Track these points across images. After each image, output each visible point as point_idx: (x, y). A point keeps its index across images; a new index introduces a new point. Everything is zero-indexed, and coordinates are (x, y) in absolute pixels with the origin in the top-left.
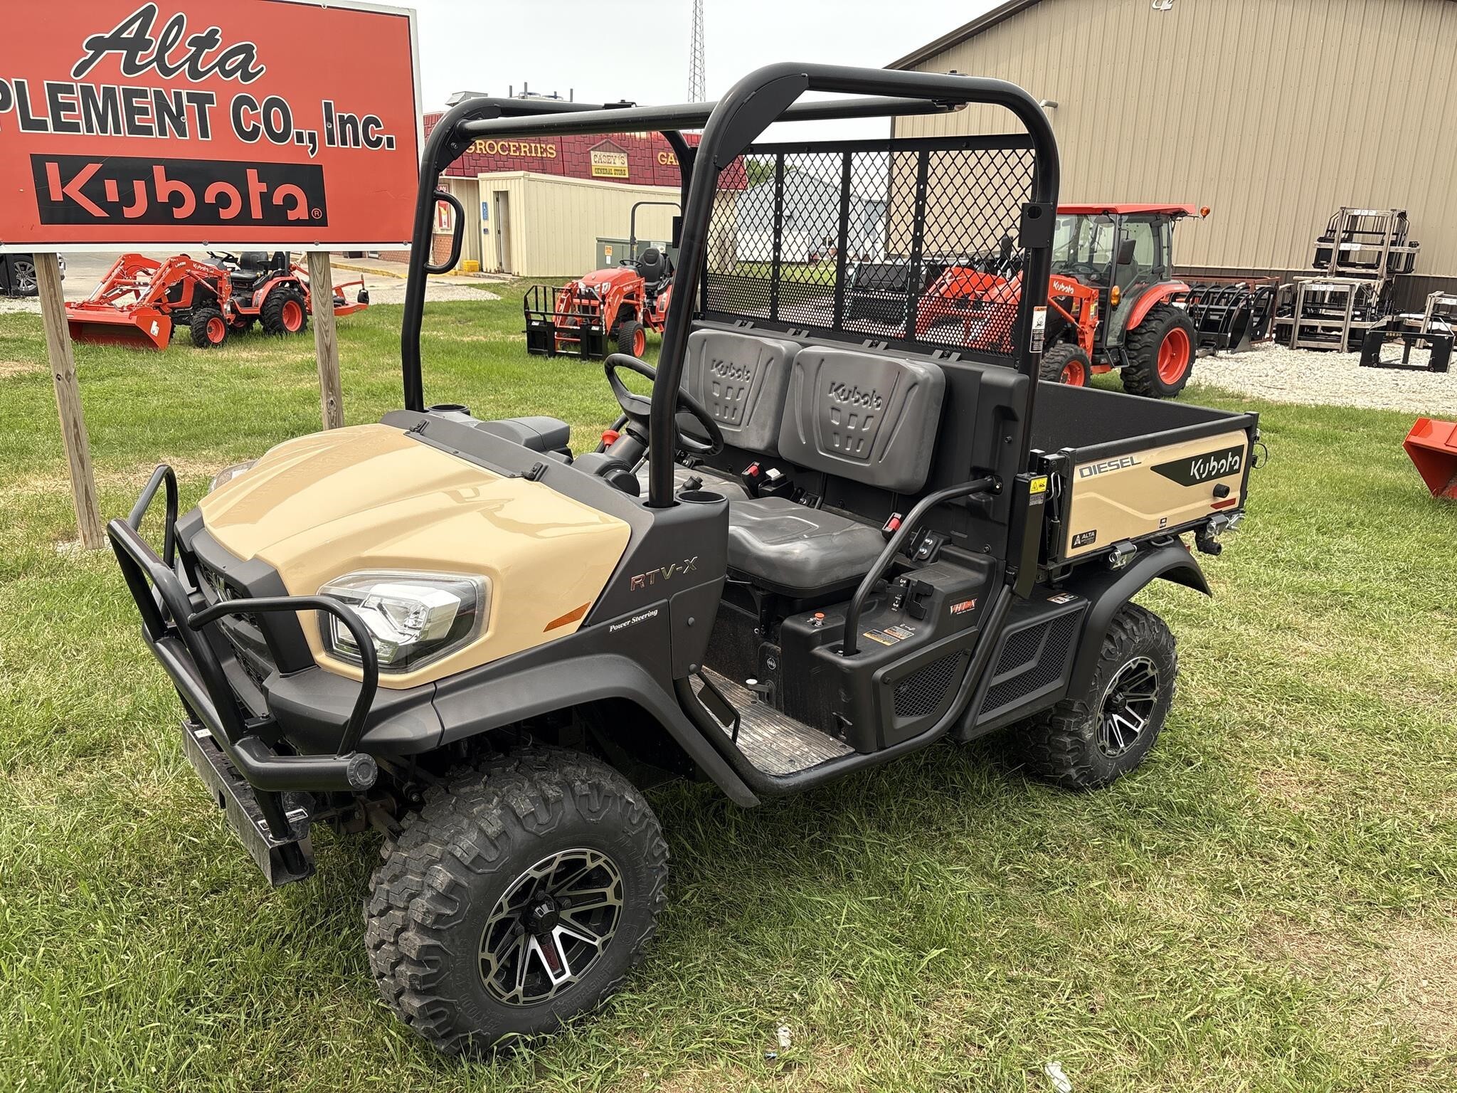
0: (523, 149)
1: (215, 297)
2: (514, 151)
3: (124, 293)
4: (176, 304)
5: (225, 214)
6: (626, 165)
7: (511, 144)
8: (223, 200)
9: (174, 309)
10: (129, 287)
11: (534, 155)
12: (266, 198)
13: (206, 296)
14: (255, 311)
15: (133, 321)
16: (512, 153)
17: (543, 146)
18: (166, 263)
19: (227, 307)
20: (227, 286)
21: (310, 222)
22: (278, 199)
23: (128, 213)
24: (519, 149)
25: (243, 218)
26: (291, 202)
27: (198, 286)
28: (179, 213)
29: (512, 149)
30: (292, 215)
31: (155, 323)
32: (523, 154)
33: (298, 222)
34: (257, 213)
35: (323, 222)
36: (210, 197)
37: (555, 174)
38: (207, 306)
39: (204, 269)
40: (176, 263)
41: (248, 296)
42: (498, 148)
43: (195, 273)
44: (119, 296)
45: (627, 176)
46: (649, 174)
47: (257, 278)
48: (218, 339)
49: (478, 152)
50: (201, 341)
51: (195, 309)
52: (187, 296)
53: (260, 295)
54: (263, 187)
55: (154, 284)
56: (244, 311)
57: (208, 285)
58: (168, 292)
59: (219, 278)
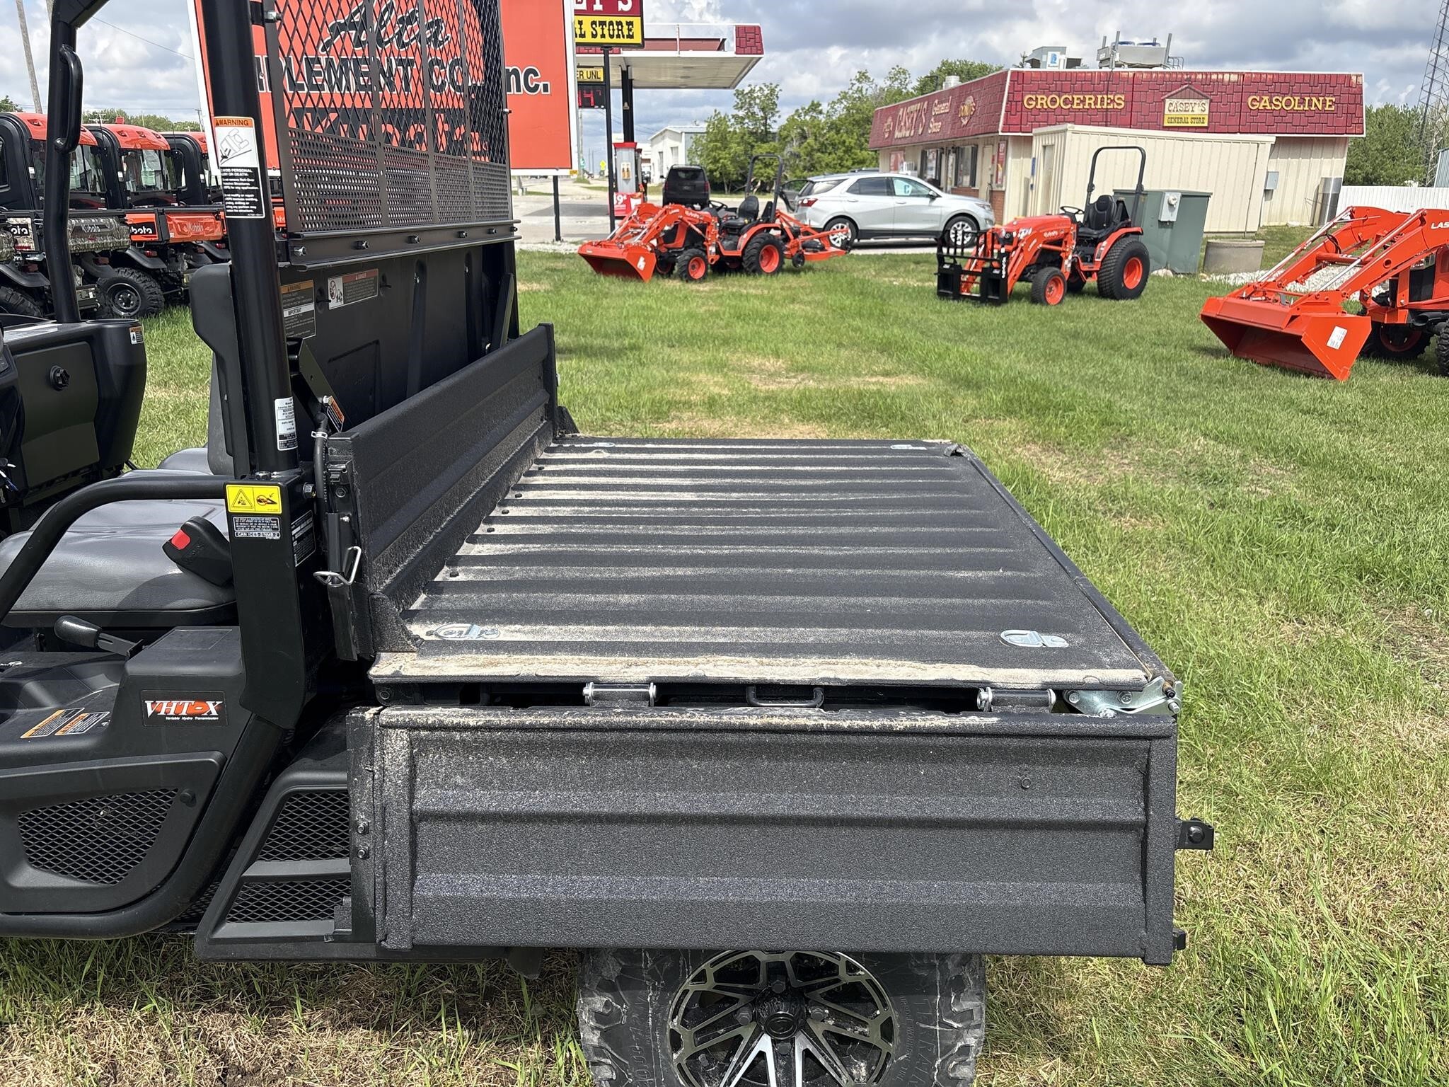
0: (1087, 101)
1: (704, 239)
2: (1078, 104)
4: (671, 245)
6: (1207, 112)
7: (1075, 97)
9: (669, 249)
11: (1099, 106)
13: (695, 240)
14: (738, 253)
15: (624, 257)
16: (1075, 106)
17: (1112, 97)
18: (664, 209)
19: (713, 249)
20: (714, 230)
22: (457, 136)
24: (1083, 101)
27: (690, 230)
29: (1076, 101)
31: (642, 259)
32: (1087, 107)
37: (1120, 126)
38: (698, 247)
39: (695, 216)
40: (670, 210)
41: (735, 240)
42: (1060, 101)
43: (685, 219)
45: (1206, 124)
46: (1235, 121)
48: (697, 276)
49: (1039, 107)
50: (686, 276)
51: (687, 249)
52: (680, 241)
53: (744, 239)
54: (447, 127)
56: (726, 253)
57: (697, 230)
58: (663, 234)
59: (709, 224)
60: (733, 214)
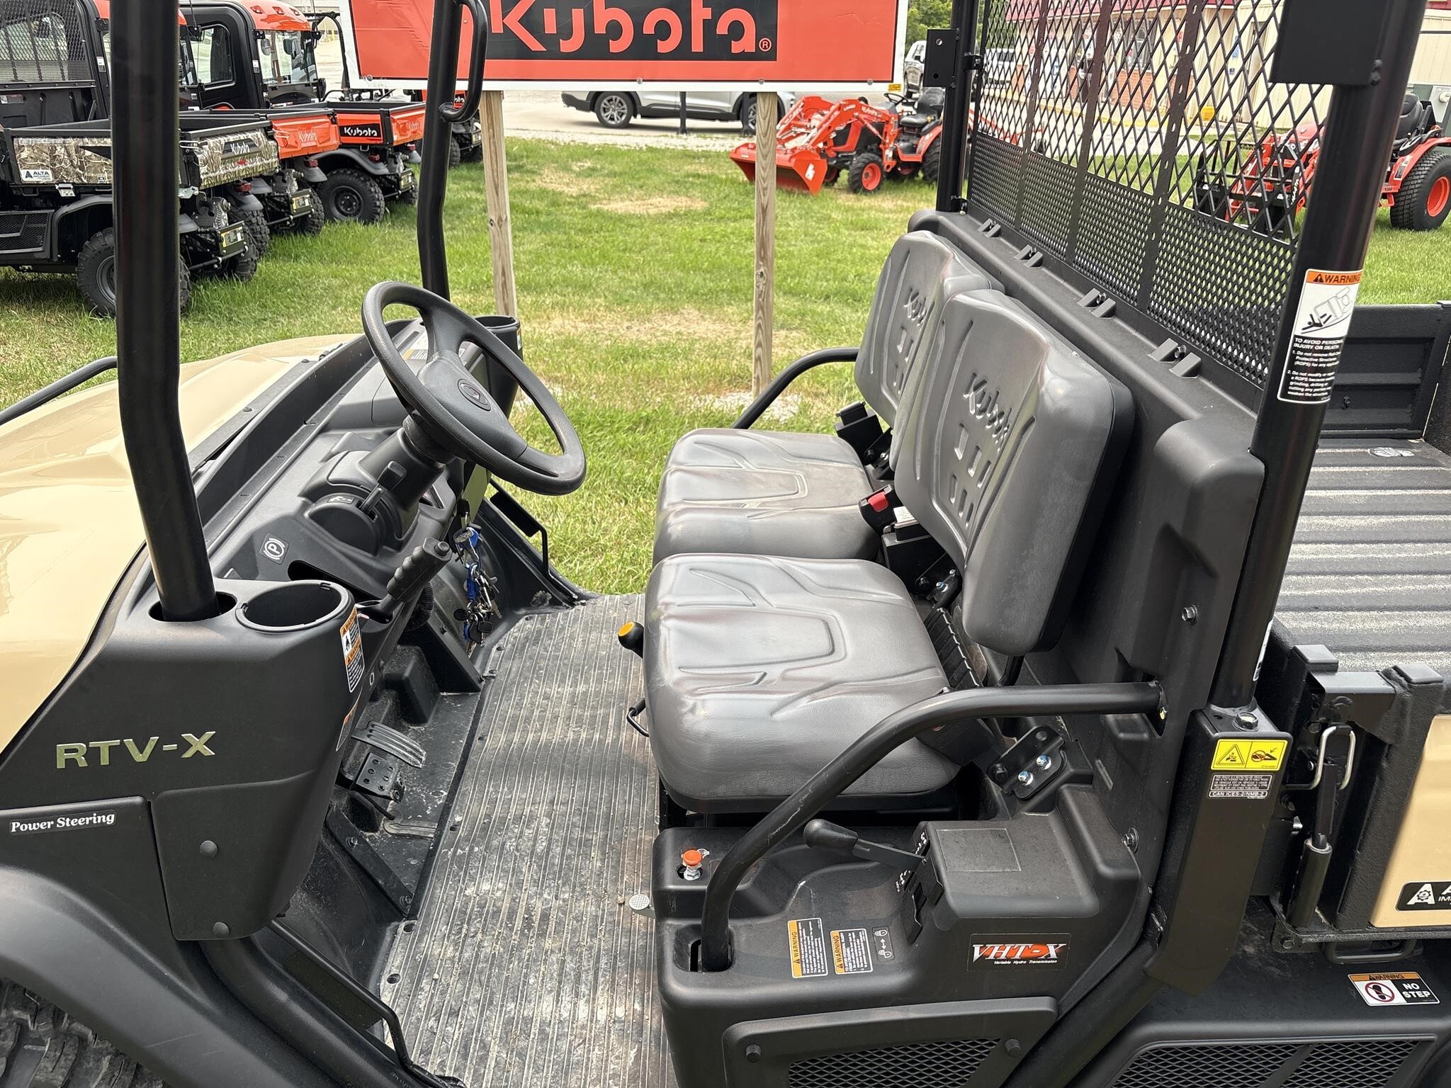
1: (879, 143)
3: (798, 135)
4: (840, 148)
5: (664, 47)
8: (663, 30)
9: (838, 153)
10: (803, 130)
12: (709, 26)
13: (870, 142)
14: (917, 158)
15: (791, 165)
18: (837, 105)
19: (889, 153)
20: (893, 130)
21: (756, 56)
22: (722, 29)
23: (566, 46)
25: (683, 53)
26: (737, 30)
27: (865, 130)
28: (615, 46)
30: (736, 47)
31: (811, 167)
33: (744, 56)
34: (697, 45)
35: (771, 56)
36: (649, 28)
38: (871, 151)
39: (873, 112)
40: (845, 106)
41: (915, 142)
43: (863, 117)
44: (792, 138)
47: (927, 123)
48: (871, 187)
50: (856, 187)
51: (859, 153)
52: (853, 139)
53: (927, 140)
54: (707, 13)
55: (820, 127)
56: (906, 158)
57: (874, 130)
58: (834, 135)
59: (888, 122)
60: (910, 109)
